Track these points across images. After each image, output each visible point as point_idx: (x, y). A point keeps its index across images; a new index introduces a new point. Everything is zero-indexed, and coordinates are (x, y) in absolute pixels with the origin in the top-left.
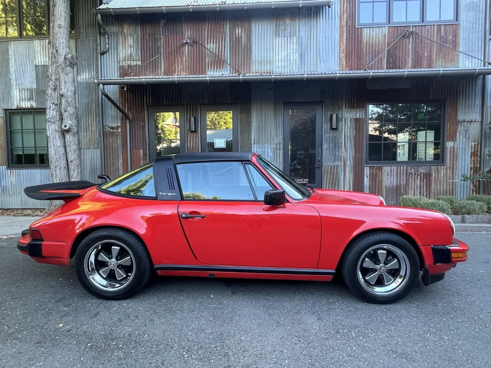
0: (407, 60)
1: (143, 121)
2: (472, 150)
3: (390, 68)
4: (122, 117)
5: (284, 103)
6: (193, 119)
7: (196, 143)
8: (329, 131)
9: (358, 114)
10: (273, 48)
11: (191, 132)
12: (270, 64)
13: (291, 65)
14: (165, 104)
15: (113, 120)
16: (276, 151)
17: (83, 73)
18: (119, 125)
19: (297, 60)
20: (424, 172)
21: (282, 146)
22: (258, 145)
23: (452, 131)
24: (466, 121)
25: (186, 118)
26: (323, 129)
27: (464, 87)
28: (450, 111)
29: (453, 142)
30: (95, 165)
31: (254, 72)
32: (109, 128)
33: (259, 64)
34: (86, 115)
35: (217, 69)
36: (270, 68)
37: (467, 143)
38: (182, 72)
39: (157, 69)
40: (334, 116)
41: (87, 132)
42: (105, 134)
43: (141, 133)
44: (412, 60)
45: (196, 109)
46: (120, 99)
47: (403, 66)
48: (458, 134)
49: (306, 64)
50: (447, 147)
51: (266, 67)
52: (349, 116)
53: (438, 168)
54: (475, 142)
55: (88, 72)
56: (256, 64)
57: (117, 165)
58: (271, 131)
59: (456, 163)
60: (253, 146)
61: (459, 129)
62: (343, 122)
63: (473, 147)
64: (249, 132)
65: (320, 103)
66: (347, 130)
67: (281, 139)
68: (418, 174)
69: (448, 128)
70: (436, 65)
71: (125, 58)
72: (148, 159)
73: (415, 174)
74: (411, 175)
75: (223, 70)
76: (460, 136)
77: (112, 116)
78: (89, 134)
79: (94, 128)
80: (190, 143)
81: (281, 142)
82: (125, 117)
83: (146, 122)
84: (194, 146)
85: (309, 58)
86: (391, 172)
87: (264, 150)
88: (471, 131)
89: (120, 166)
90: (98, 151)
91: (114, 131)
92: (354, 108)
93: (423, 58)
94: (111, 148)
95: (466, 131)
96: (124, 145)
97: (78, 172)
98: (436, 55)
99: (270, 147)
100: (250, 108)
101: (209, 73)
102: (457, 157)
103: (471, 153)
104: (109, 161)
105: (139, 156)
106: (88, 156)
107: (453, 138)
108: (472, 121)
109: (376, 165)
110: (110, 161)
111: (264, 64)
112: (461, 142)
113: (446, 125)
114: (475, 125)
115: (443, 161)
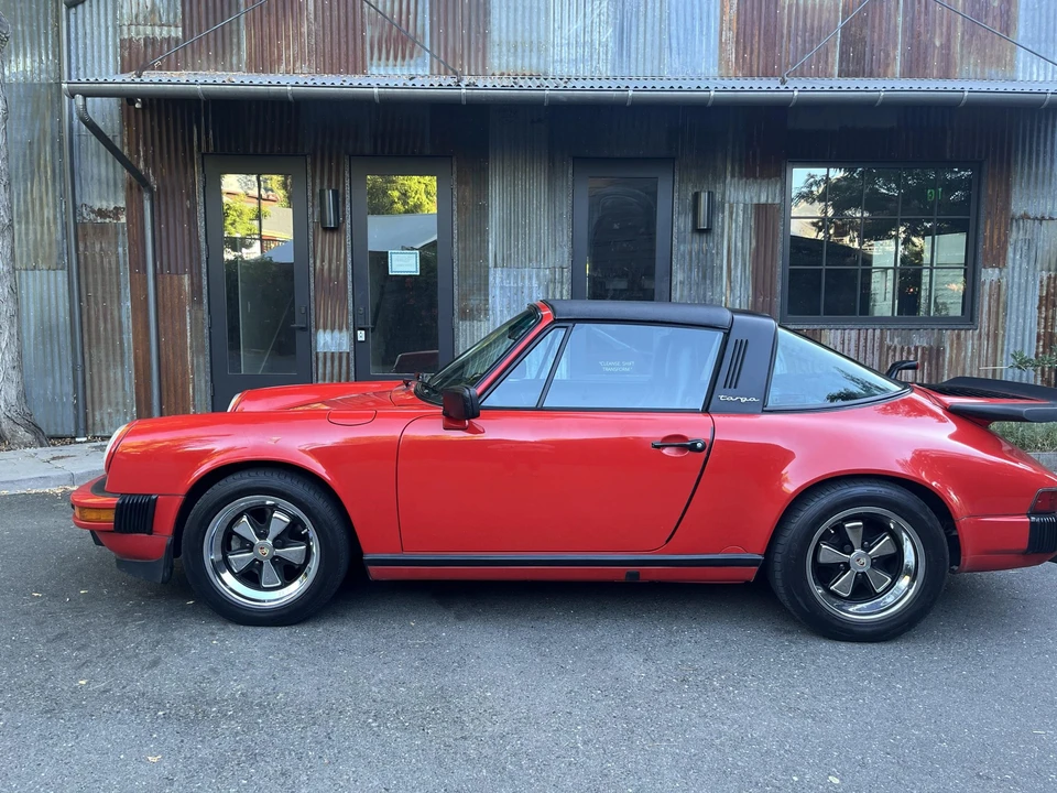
0: (892, 55)
1: (191, 195)
2: (1041, 290)
3: (848, 75)
4: (131, 185)
5: (574, 158)
6: (329, 195)
7: (338, 259)
8: (689, 236)
9: (764, 194)
10: (547, 10)
11: (326, 229)
12: (539, 51)
13: (595, 57)
14: (251, 151)
15: (104, 189)
16: (551, 286)
17: (17, 56)
18: (122, 204)
19: (611, 45)
20: (925, 345)
21: (567, 273)
22: (505, 269)
23: (995, 244)
24: (1029, 218)
25: (310, 194)
26: (675, 230)
27: (1028, 133)
28: (993, 190)
29: (997, 270)
30: (53, 314)
31: (497, 73)
32: (93, 211)
33: (509, 51)
34: (25, 175)
35: (396, 58)
36: (538, 64)
37: (1031, 273)
38: (298, 65)
39: (228, 51)
40: (704, 197)
41: (27, 222)
42: (82, 231)
43: (186, 232)
44: (903, 55)
45: (338, 171)
46: (121, 133)
47: (881, 70)
48: (1010, 249)
49: (633, 56)
50: (984, 283)
51: (527, 60)
52: (741, 198)
53: (958, 336)
54: (1049, 270)
55: (32, 55)
56: (500, 52)
57: (116, 318)
58: (539, 233)
59: (1004, 323)
60: (492, 271)
61: (1014, 236)
62: (727, 213)
63: (1045, 283)
64: (483, 234)
65: (668, 161)
66: (735, 232)
67: (566, 255)
68: (909, 349)
69: (988, 233)
70: (961, 70)
71: (137, 16)
72: (205, 301)
73: (902, 349)
74: (891, 353)
75: (412, 62)
76: (1015, 254)
77: (99, 180)
78: (35, 230)
79: (48, 213)
80: (323, 261)
81: (567, 262)
82: (138, 183)
83: (200, 199)
84: (333, 267)
85: (642, 40)
86: (843, 344)
87: (520, 284)
88: (1040, 244)
89: (124, 319)
90: (62, 276)
91: (107, 220)
92: (755, 178)
93: (930, 50)
94: (99, 270)
95: (1029, 243)
96: (138, 263)
97: (11, 335)
98: (962, 45)
99: (538, 276)
100: (486, 170)
101: (374, 70)
102: (1005, 309)
103: (1041, 297)
104: (93, 304)
105: (180, 294)
106: (31, 290)
107: (998, 260)
108: (1043, 218)
109: (807, 327)
110: (96, 304)
111: (524, 51)
112: (1017, 269)
113: (982, 226)
114: (1053, 229)
115: (973, 318)
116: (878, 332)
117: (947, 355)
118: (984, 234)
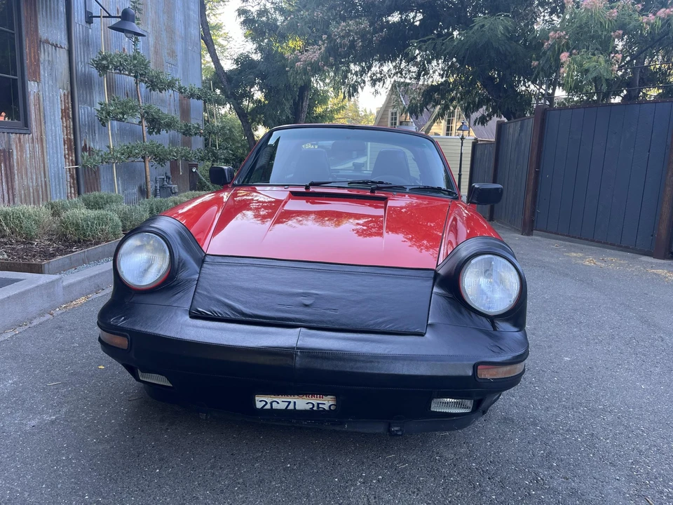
2: (61, 104)
24: (49, 43)
28: (27, 13)
29: (36, 84)
37: (54, 89)
48: (42, 68)
50: (30, 94)
53: (20, 139)
54: (64, 89)
59: (45, 129)
61: (42, 56)
63: (62, 99)
76: (44, 73)
88: (57, 66)
95: (51, 63)
102: (44, 118)
103: (62, 110)
107: (36, 76)
108: (57, 46)
112: (47, 85)
113: (24, 43)
114: (62, 55)
115: (26, 124)
117: (15, 157)
118: (26, 50)
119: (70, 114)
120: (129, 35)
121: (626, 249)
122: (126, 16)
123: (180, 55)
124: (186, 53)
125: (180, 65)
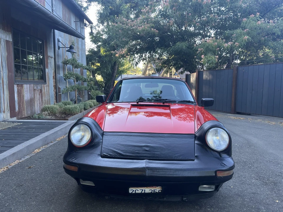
2: (53, 75)
9: (8, 37)
24: (50, 57)
29: (47, 69)
50: (46, 72)
52: (3, 37)
53: (44, 86)
59: (49, 82)
61: (49, 61)
68: (38, 90)
74: (35, 91)
76: (49, 65)
86: (27, 89)
88: (52, 63)
92: (6, 31)
102: (49, 79)
109: (20, 83)
112: (50, 69)
113: (45, 58)
114: (53, 60)
115: (45, 81)
116: (33, 85)
117: (43, 91)
118: (45, 60)
119: (55, 78)
120: (72, 53)
121: (224, 112)
122: (71, 47)
123: (80, 55)
124: (82, 54)
125: (80, 59)
